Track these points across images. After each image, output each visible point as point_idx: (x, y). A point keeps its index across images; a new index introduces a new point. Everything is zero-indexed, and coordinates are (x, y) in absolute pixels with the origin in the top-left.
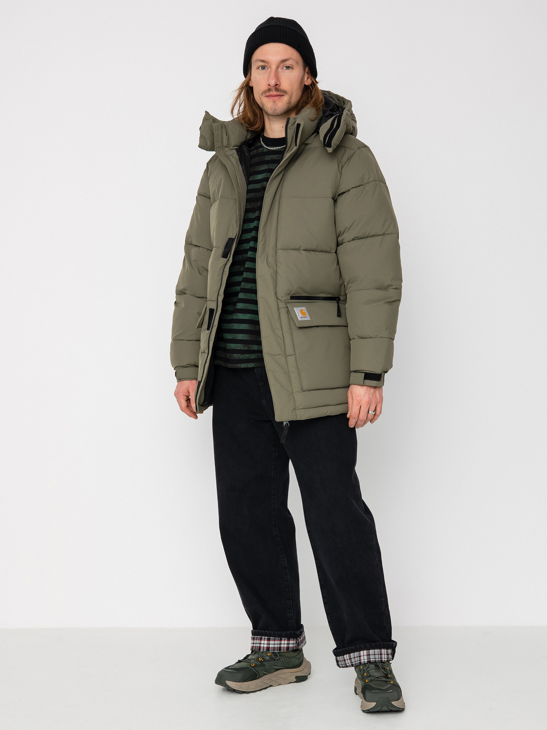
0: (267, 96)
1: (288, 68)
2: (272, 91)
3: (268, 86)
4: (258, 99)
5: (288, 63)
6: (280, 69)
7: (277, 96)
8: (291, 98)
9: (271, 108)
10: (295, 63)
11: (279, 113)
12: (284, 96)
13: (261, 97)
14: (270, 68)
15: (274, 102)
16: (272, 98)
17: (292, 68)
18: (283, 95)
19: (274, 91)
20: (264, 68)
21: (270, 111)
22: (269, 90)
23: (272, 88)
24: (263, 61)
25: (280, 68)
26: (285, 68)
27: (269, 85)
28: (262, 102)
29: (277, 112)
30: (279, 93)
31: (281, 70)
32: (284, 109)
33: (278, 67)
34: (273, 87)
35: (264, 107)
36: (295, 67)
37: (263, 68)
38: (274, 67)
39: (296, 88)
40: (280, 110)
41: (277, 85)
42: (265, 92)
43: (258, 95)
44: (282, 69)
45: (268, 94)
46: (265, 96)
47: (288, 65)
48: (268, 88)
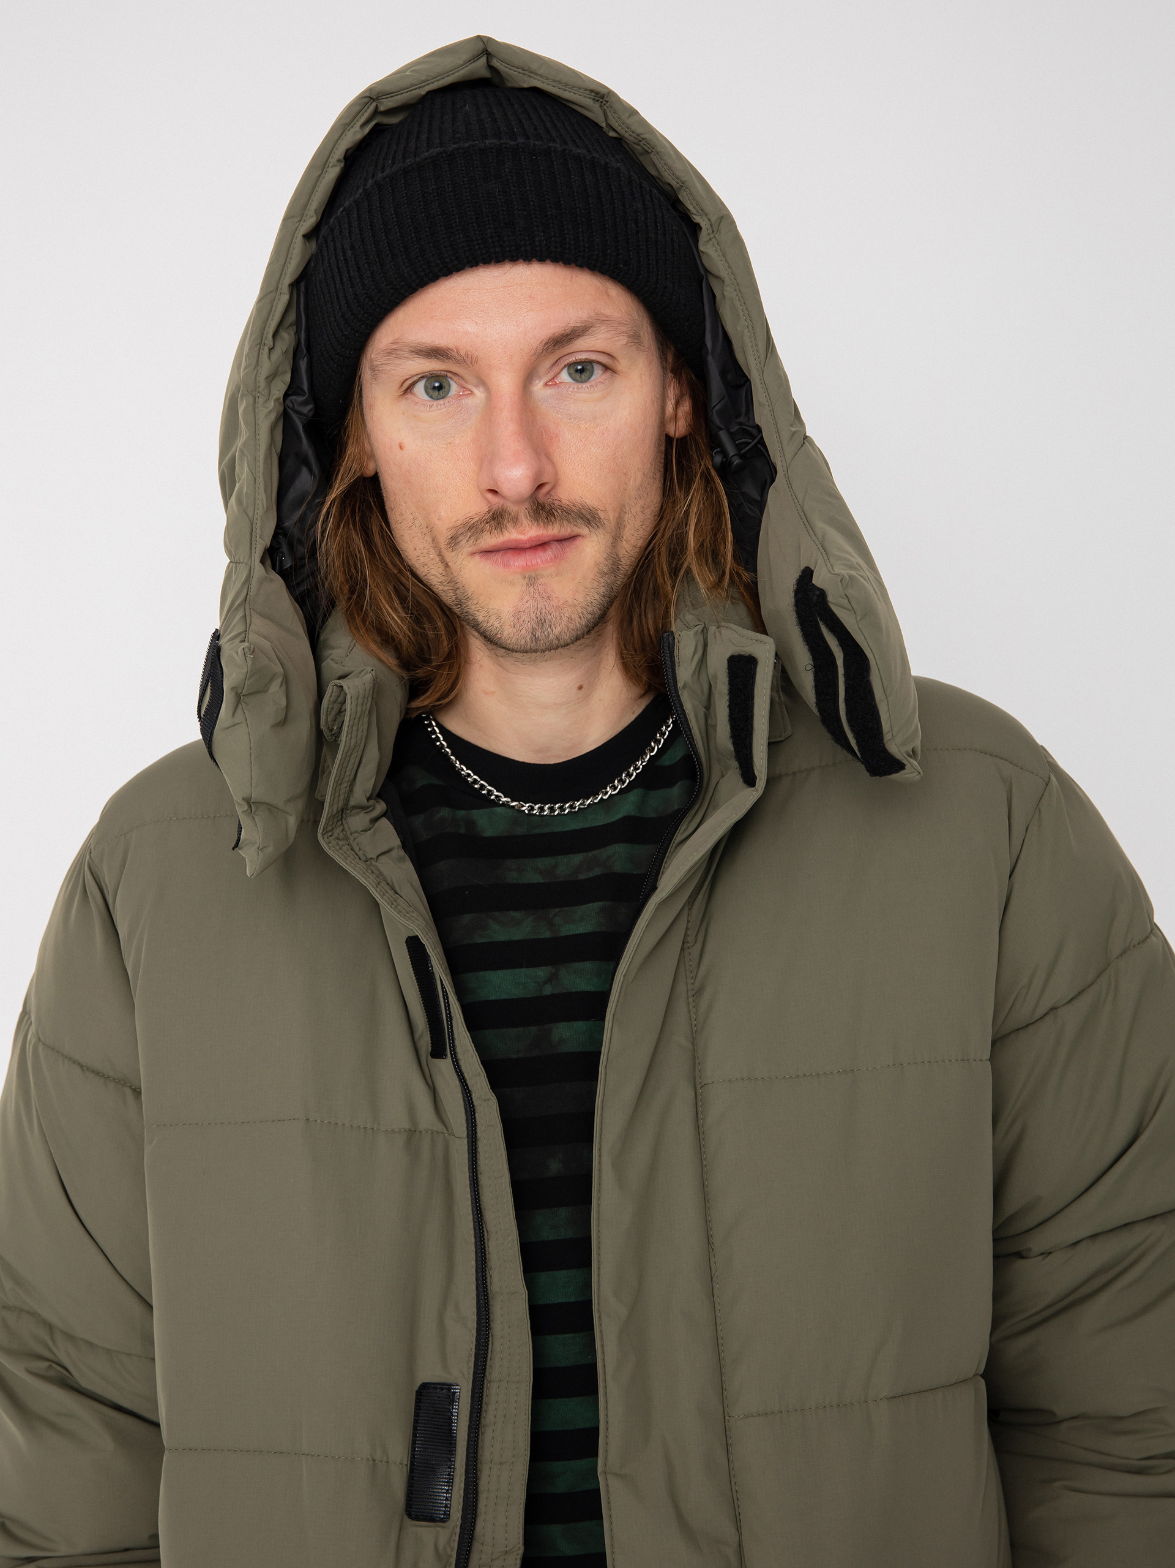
0: (488, 552)
1: (582, 370)
2: (515, 520)
3: (489, 496)
4: (422, 560)
5: (583, 348)
6: (538, 387)
7: (541, 545)
8: (617, 538)
9: (517, 614)
10: (624, 340)
11: (566, 637)
12: (579, 542)
13: (449, 556)
14: (482, 383)
15: (532, 581)
16: (519, 562)
17: (606, 368)
18: (573, 538)
19: (525, 521)
20: (440, 388)
21: (508, 633)
22: (497, 518)
23: (512, 508)
24: (435, 353)
25: (540, 378)
26: (565, 376)
27: (494, 492)
28: (452, 582)
29: (557, 631)
30: (554, 530)
31: (549, 391)
32: (590, 609)
33: (528, 378)
34: (519, 502)
35: (472, 608)
36: (622, 365)
37: (438, 386)
38: (506, 382)
39: (639, 480)
40: (570, 619)
41: (540, 486)
42: (473, 528)
43: (430, 540)
44: (551, 383)
45: (490, 540)
46: (473, 554)
47: (582, 356)
48: (486, 509)
